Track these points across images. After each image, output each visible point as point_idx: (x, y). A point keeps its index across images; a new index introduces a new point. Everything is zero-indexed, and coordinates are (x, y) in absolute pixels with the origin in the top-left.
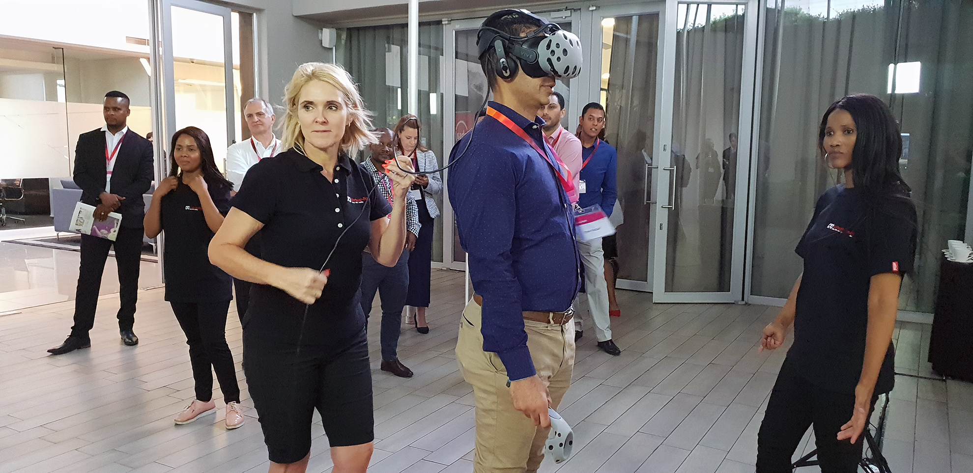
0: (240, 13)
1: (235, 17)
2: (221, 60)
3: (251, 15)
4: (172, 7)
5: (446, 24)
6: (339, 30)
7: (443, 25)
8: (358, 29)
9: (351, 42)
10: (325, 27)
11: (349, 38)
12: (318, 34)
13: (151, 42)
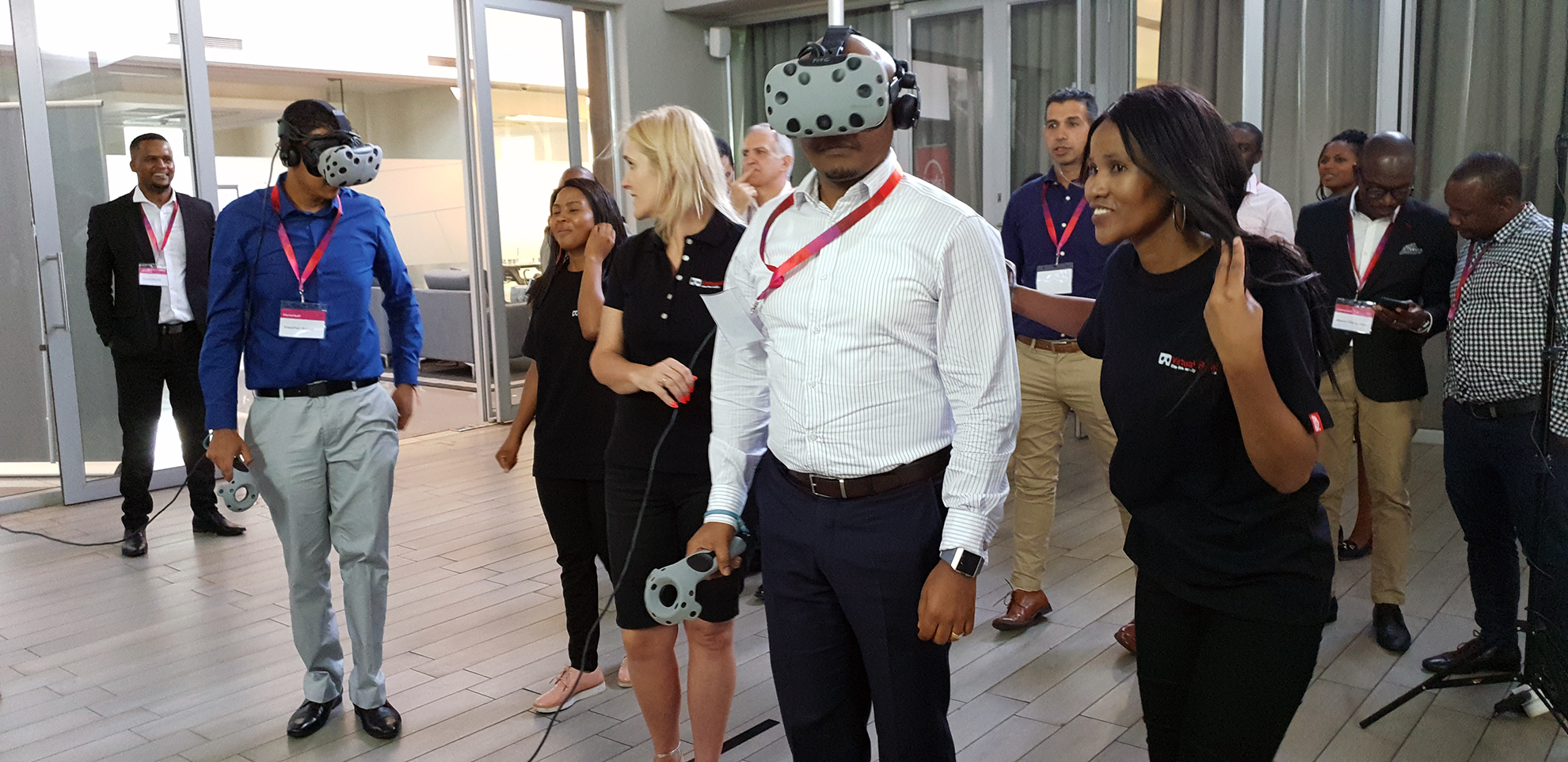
0: (587, 12)
1: (579, 19)
2: (561, 83)
3: (602, 14)
4: (487, 10)
5: (896, 10)
6: (734, 28)
7: (892, 11)
8: (764, 26)
9: (753, 44)
10: (713, 26)
11: (751, 39)
12: (703, 37)
13: (459, 62)
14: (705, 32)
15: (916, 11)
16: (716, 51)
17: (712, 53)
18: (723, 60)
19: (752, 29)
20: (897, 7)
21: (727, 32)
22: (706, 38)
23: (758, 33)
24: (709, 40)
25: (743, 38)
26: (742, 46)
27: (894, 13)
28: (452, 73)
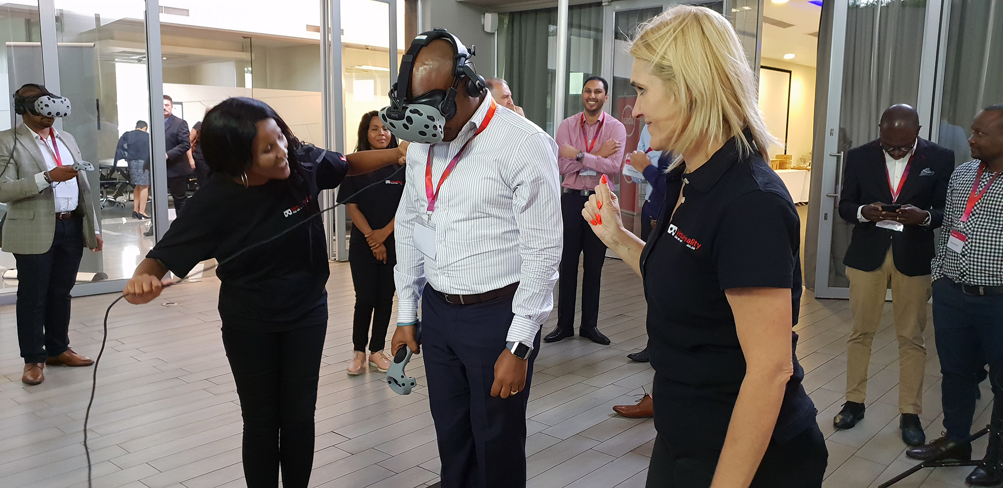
1: (401, 4)
3: (416, 2)
5: (606, 5)
6: (501, 14)
7: (603, 6)
8: (521, 13)
9: (513, 26)
10: (487, 12)
11: (512, 22)
12: (481, 18)
13: (322, 29)
14: (482, 16)
15: (618, 7)
16: (488, 29)
17: (485, 30)
18: (493, 34)
19: (512, 15)
20: (607, 4)
21: (496, 16)
22: (483, 20)
23: (517, 18)
24: (484, 21)
25: (506, 21)
26: (505, 26)
27: (604, 7)
28: (317, 36)
